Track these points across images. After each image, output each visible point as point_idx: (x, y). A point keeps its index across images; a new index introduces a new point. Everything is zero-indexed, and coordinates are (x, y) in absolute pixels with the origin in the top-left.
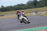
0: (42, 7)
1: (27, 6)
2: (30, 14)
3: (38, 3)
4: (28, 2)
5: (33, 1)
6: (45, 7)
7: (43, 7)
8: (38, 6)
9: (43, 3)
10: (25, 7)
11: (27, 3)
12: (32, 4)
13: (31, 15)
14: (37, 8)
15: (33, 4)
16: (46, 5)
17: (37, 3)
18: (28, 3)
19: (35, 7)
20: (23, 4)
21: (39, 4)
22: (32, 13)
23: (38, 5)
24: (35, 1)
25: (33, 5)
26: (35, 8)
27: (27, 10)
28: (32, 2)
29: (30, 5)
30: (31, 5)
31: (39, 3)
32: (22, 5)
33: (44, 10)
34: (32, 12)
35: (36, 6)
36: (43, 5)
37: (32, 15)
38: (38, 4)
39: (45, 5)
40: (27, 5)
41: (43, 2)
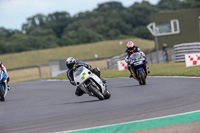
0: (88, 40)
1: (27, 38)
2: (36, 70)
3: (70, 26)
4: (29, 19)
5: (50, 16)
6: (101, 40)
7: (95, 41)
8: (72, 38)
9: (93, 26)
10: (14, 43)
11: (24, 26)
12: (45, 31)
13: (40, 72)
14: (66, 45)
15: (51, 30)
16: (107, 31)
17: (66, 26)
18: (30, 25)
19: (58, 40)
20: (7, 31)
21: (76, 29)
22: (44, 69)
23: (71, 33)
24: (60, 17)
25: (49, 33)
26: (61, 45)
27: (23, 53)
28: (44, 19)
29: (37, 34)
30: (43, 35)
31: (76, 23)
32: (5, 34)
33: (96, 56)
34: (47, 65)
35: (64, 37)
36: (91, 32)
37: (44, 76)
38: (71, 30)
39: (102, 32)
40: (24, 32)
41: (95, 20)
